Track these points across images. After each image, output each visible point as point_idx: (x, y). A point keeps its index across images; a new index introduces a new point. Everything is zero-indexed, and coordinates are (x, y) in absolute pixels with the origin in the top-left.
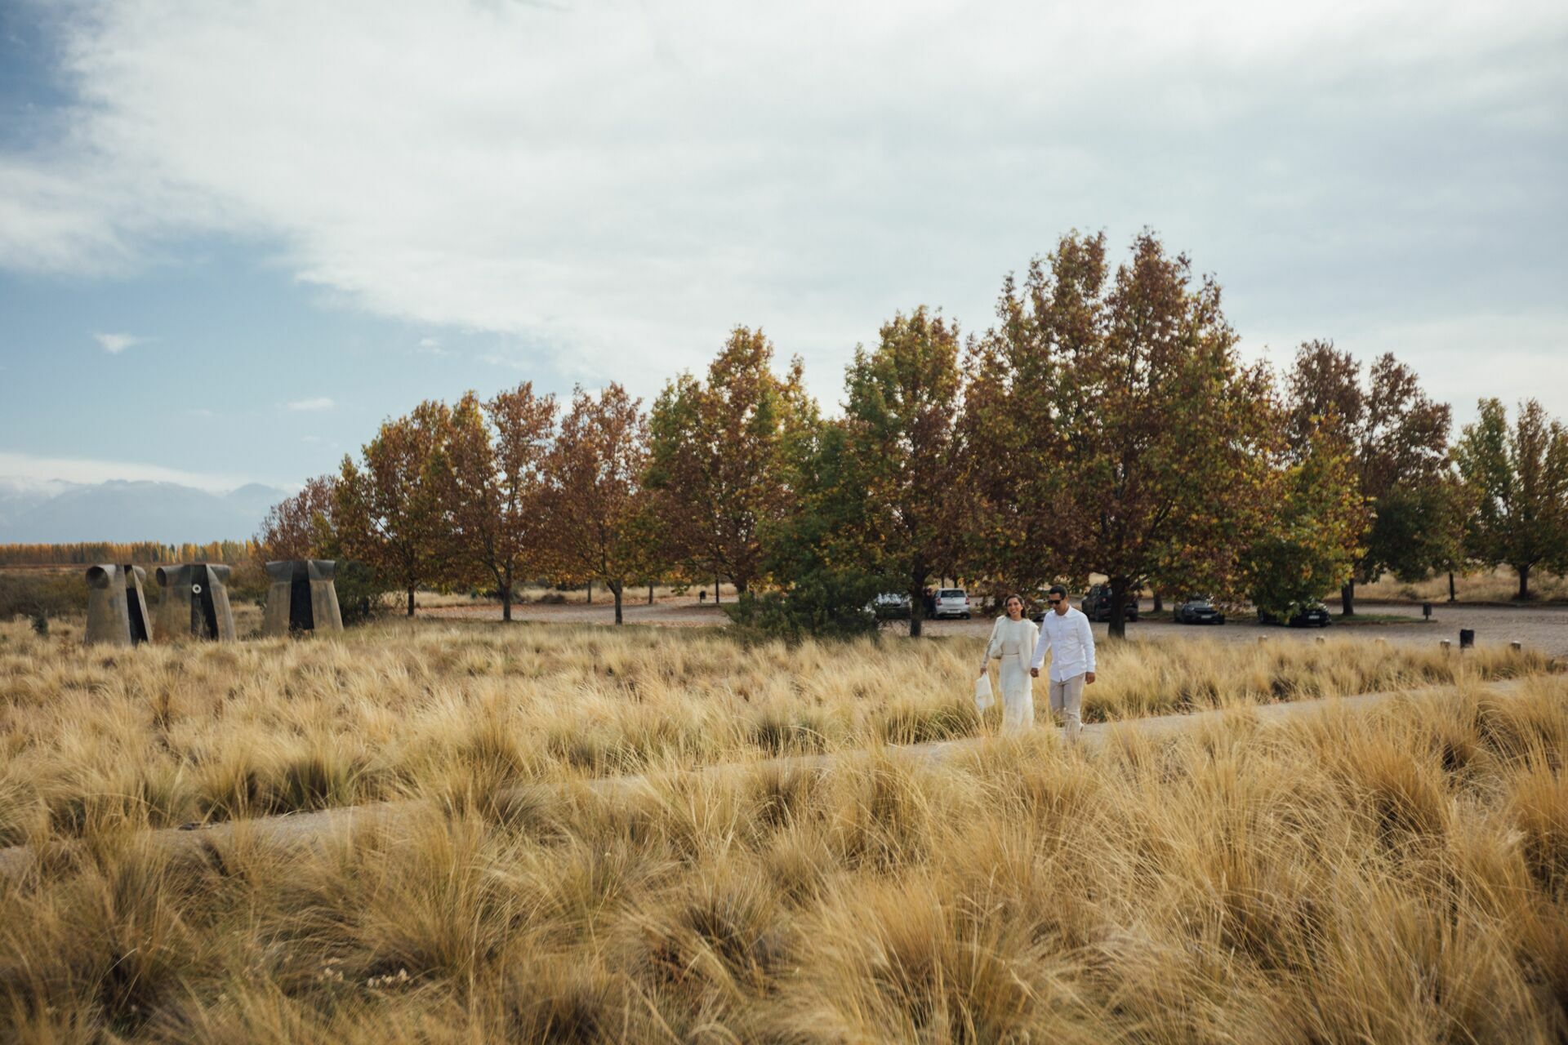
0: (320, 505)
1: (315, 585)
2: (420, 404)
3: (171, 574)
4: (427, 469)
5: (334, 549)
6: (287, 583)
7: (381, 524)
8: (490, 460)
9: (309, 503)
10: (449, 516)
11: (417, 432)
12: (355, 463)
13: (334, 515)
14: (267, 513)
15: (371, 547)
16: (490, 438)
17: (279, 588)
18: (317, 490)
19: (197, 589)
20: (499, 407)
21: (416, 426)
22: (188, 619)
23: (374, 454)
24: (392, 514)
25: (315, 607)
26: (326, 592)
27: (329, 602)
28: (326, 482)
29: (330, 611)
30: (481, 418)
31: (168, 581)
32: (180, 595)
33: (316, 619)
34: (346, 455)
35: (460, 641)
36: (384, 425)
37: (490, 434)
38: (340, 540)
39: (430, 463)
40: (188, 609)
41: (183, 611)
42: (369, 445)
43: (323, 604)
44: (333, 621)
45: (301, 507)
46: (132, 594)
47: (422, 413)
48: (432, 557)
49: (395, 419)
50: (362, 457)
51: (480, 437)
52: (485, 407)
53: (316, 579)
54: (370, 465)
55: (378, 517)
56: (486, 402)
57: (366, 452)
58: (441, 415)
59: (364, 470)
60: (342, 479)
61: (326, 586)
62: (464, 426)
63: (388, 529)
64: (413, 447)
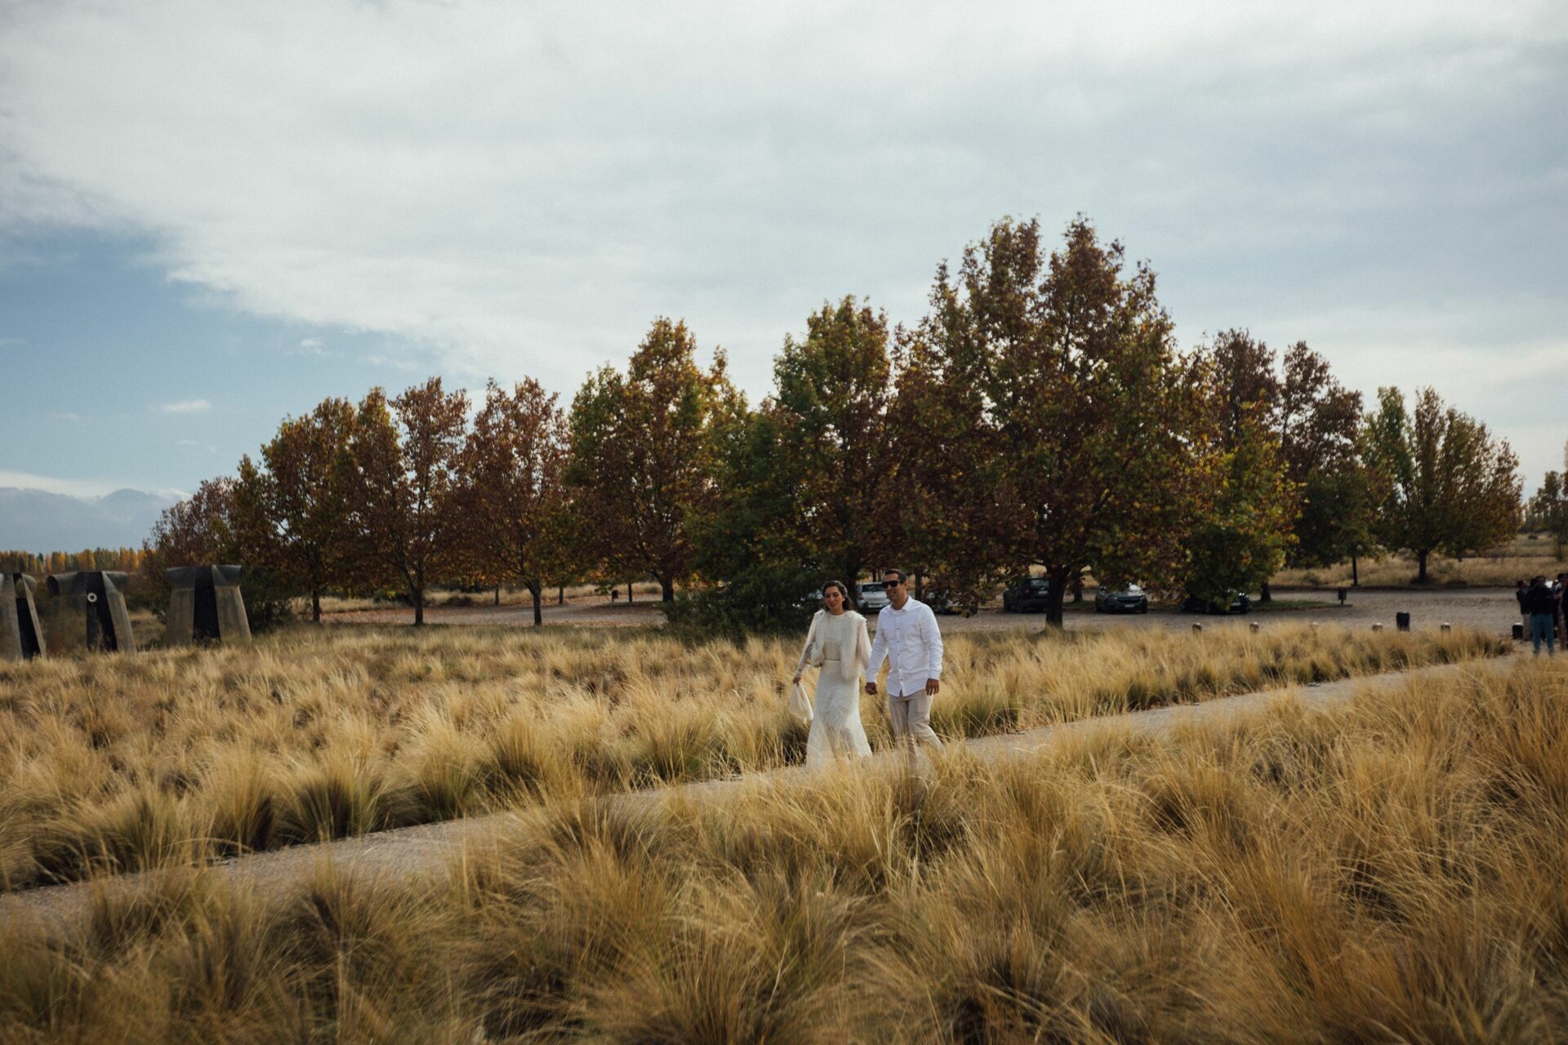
0: (217, 508)
1: (220, 592)
2: (322, 401)
3: (64, 582)
4: (333, 468)
5: (234, 554)
6: (190, 590)
7: (283, 527)
8: (399, 458)
9: (204, 507)
10: (355, 516)
11: (321, 430)
12: (254, 463)
13: (232, 518)
14: (159, 517)
15: (274, 551)
16: (397, 436)
17: (182, 595)
18: (211, 492)
19: (92, 597)
20: (407, 404)
21: (318, 425)
22: (83, 630)
23: (274, 454)
24: (293, 516)
25: (220, 614)
26: (232, 598)
27: (235, 608)
28: (223, 486)
29: (237, 618)
30: (388, 415)
31: (61, 590)
32: (74, 605)
33: (222, 627)
34: (245, 456)
35: (382, 646)
36: (284, 424)
37: (399, 432)
38: (240, 544)
39: (335, 462)
40: (83, 619)
41: (79, 622)
42: (268, 444)
43: (229, 610)
44: (240, 629)
45: (195, 510)
46: (22, 604)
47: (325, 411)
48: (340, 560)
49: (295, 418)
50: (261, 458)
51: (388, 435)
52: (392, 404)
53: (222, 585)
54: (269, 466)
55: (279, 519)
56: (394, 399)
57: (265, 452)
58: (344, 413)
59: (263, 471)
60: (241, 480)
61: (232, 592)
62: (370, 423)
63: (289, 532)
64: (316, 446)
